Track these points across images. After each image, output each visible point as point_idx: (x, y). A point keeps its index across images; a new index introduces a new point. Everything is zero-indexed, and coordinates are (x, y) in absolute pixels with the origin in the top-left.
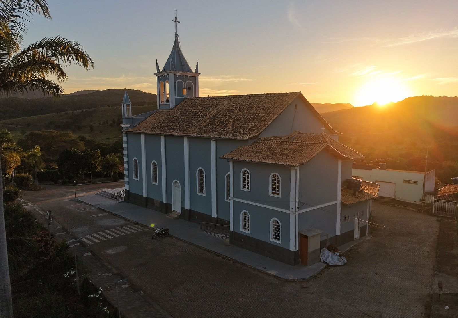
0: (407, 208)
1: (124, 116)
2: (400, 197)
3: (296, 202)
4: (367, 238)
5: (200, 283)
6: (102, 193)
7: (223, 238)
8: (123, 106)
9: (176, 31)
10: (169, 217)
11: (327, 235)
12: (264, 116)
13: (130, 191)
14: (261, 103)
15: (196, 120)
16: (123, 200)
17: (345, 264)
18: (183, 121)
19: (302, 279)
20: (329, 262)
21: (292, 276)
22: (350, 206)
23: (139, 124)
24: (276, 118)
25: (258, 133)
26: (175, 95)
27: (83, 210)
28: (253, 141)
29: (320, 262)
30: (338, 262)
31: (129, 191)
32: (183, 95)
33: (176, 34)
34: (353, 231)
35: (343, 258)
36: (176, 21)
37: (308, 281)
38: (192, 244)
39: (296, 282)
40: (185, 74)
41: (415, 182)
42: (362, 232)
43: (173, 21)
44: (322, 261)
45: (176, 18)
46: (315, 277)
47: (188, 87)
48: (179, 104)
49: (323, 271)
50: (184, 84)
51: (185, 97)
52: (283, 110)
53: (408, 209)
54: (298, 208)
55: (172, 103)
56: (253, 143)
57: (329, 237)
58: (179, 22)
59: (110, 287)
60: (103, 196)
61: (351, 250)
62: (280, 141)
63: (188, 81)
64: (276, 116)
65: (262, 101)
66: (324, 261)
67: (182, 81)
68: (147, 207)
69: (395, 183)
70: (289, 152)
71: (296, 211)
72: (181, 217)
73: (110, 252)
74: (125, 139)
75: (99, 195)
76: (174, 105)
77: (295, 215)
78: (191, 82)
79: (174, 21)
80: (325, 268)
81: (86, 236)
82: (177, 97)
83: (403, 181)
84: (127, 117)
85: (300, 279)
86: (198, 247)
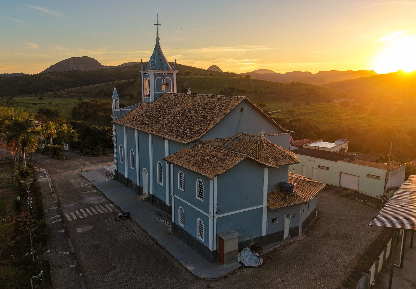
0: (367, 203)
1: (113, 108)
2: (364, 190)
3: (213, 208)
4: (299, 238)
5: (128, 271)
6: (101, 170)
7: (169, 226)
8: (113, 100)
9: (157, 33)
10: (139, 199)
11: (251, 236)
12: (210, 119)
13: (119, 171)
14: (213, 105)
15: (163, 116)
16: (114, 178)
17: (260, 266)
18: (154, 117)
19: (211, 278)
20: (245, 263)
21: (204, 274)
22: (276, 210)
23: (126, 115)
24: (218, 122)
25: (199, 137)
26: (155, 91)
27: (81, 185)
28: (195, 144)
29: (237, 262)
30: (255, 263)
31: (117, 171)
32: (162, 91)
33: (158, 36)
34: (282, 232)
35: (261, 259)
36: (157, 25)
37: (217, 280)
38: (143, 229)
39: (206, 280)
40: (164, 72)
41: (378, 178)
42: (294, 232)
43: (154, 24)
44: (239, 261)
45: (157, 21)
46: (225, 277)
47: (166, 83)
48: (157, 99)
49: (237, 271)
50: (163, 81)
51: (164, 92)
52: (226, 115)
53: (367, 205)
54: (216, 213)
55: (152, 98)
56: (194, 147)
57: (253, 238)
58: (160, 25)
59: (61, 266)
60: (101, 172)
61: (275, 250)
62: (214, 147)
63: (166, 78)
64: (218, 121)
65: (214, 103)
66: (240, 261)
67: (161, 78)
68: (128, 186)
69: (359, 176)
70: (214, 161)
71: (213, 216)
72: (148, 199)
73: (79, 230)
74: (114, 128)
75: (99, 171)
76: (154, 99)
77: (213, 220)
78: (169, 78)
79: (156, 24)
80: (240, 268)
81: (70, 213)
82: (156, 92)
83: (366, 175)
84: (116, 110)
85: (210, 278)
86: (146, 232)
